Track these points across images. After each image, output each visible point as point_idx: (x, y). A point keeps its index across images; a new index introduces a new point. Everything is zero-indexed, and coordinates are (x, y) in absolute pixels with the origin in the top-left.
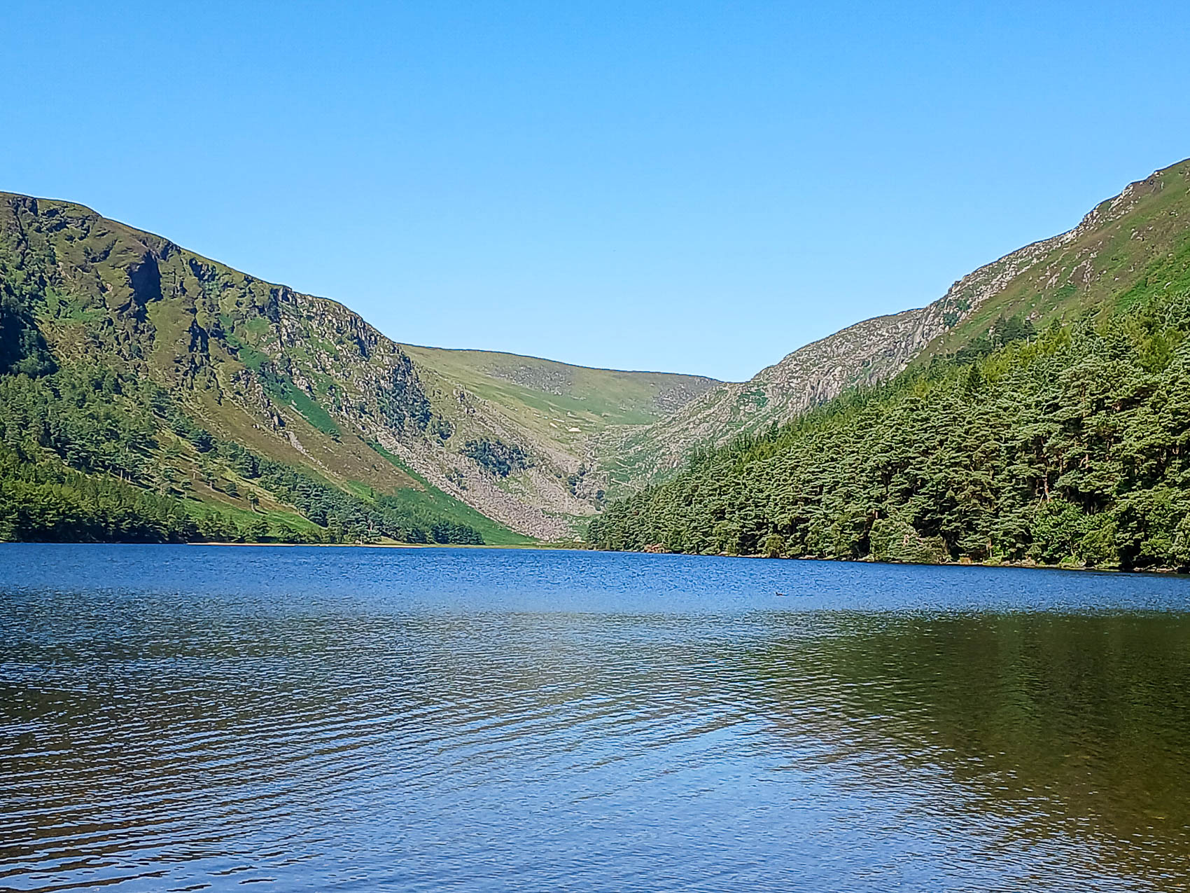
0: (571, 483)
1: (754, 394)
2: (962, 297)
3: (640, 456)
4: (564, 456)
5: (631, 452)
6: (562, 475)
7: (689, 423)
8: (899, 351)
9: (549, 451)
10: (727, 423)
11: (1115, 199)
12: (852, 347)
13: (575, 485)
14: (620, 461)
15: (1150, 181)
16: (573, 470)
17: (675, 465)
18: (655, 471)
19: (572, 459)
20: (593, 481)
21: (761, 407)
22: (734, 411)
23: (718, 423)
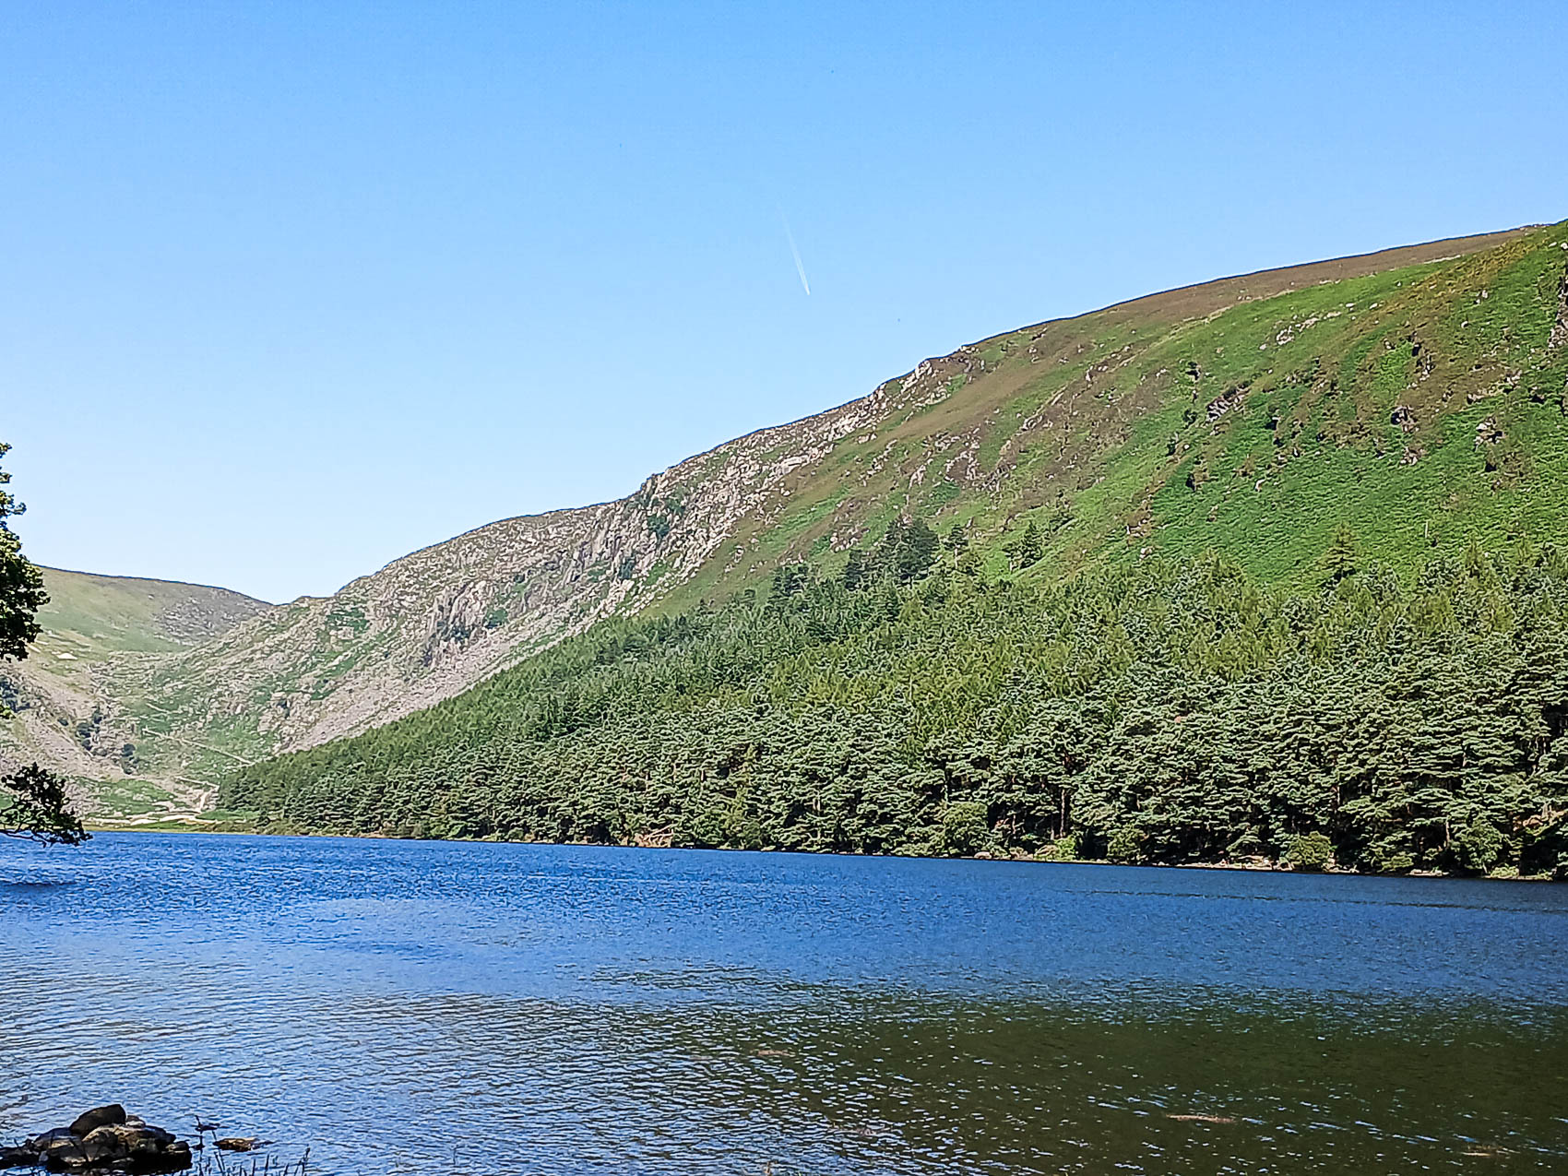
0: (82, 733)
1: (350, 614)
2: (674, 495)
3: (181, 698)
4: (69, 693)
5: (167, 690)
6: (69, 721)
7: (253, 652)
8: (567, 564)
9: (47, 686)
10: (313, 654)
11: (905, 377)
12: (486, 556)
13: (88, 735)
14: (153, 702)
15: (957, 358)
16: (84, 714)
17: (238, 711)
18: (210, 717)
19: (81, 698)
20: (116, 731)
21: (361, 632)
22: (323, 636)
23: (298, 653)
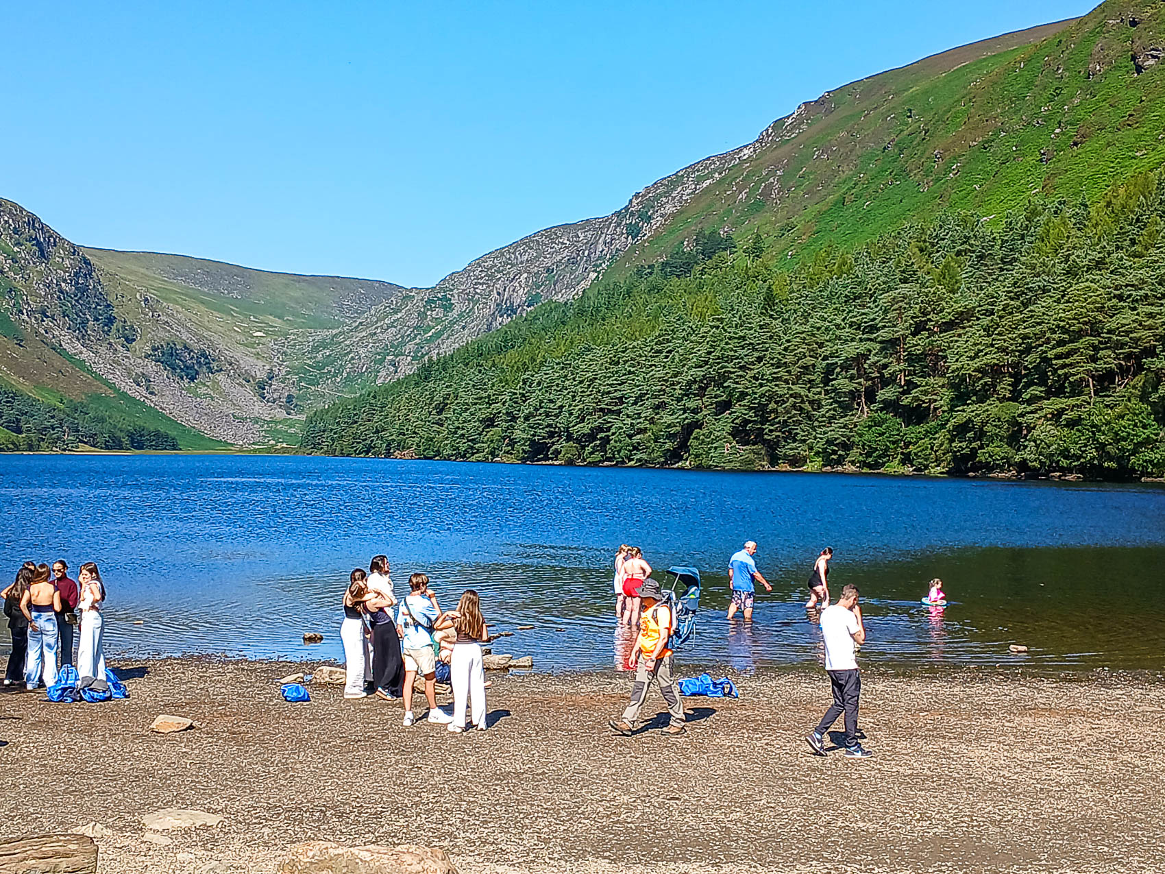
0: (260, 387)
1: (441, 300)
2: (643, 208)
3: (329, 361)
4: (252, 360)
5: (320, 356)
6: (251, 380)
7: (377, 328)
8: (582, 259)
9: (237, 355)
10: (415, 328)
11: (788, 117)
12: (535, 254)
13: (264, 389)
14: (309, 366)
15: (821, 102)
16: (261, 375)
17: (364, 369)
18: (345, 375)
19: (260, 363)
20: (283, 385)
21: (448, 312)
22: (422, 316)
23: (406, 328)
